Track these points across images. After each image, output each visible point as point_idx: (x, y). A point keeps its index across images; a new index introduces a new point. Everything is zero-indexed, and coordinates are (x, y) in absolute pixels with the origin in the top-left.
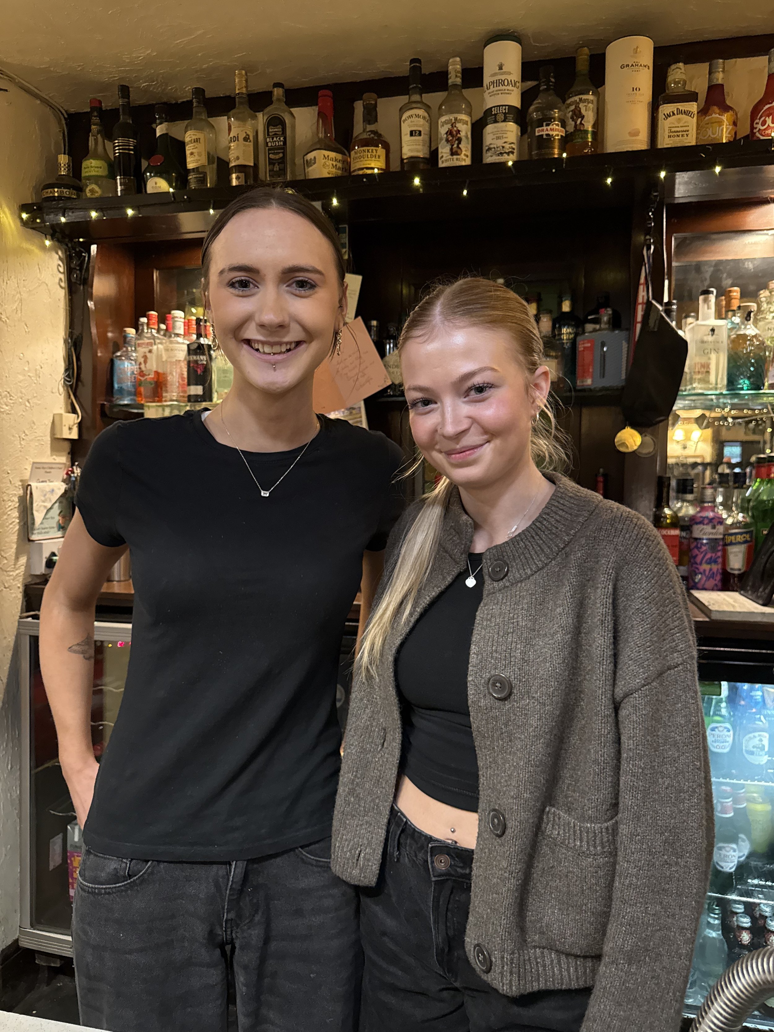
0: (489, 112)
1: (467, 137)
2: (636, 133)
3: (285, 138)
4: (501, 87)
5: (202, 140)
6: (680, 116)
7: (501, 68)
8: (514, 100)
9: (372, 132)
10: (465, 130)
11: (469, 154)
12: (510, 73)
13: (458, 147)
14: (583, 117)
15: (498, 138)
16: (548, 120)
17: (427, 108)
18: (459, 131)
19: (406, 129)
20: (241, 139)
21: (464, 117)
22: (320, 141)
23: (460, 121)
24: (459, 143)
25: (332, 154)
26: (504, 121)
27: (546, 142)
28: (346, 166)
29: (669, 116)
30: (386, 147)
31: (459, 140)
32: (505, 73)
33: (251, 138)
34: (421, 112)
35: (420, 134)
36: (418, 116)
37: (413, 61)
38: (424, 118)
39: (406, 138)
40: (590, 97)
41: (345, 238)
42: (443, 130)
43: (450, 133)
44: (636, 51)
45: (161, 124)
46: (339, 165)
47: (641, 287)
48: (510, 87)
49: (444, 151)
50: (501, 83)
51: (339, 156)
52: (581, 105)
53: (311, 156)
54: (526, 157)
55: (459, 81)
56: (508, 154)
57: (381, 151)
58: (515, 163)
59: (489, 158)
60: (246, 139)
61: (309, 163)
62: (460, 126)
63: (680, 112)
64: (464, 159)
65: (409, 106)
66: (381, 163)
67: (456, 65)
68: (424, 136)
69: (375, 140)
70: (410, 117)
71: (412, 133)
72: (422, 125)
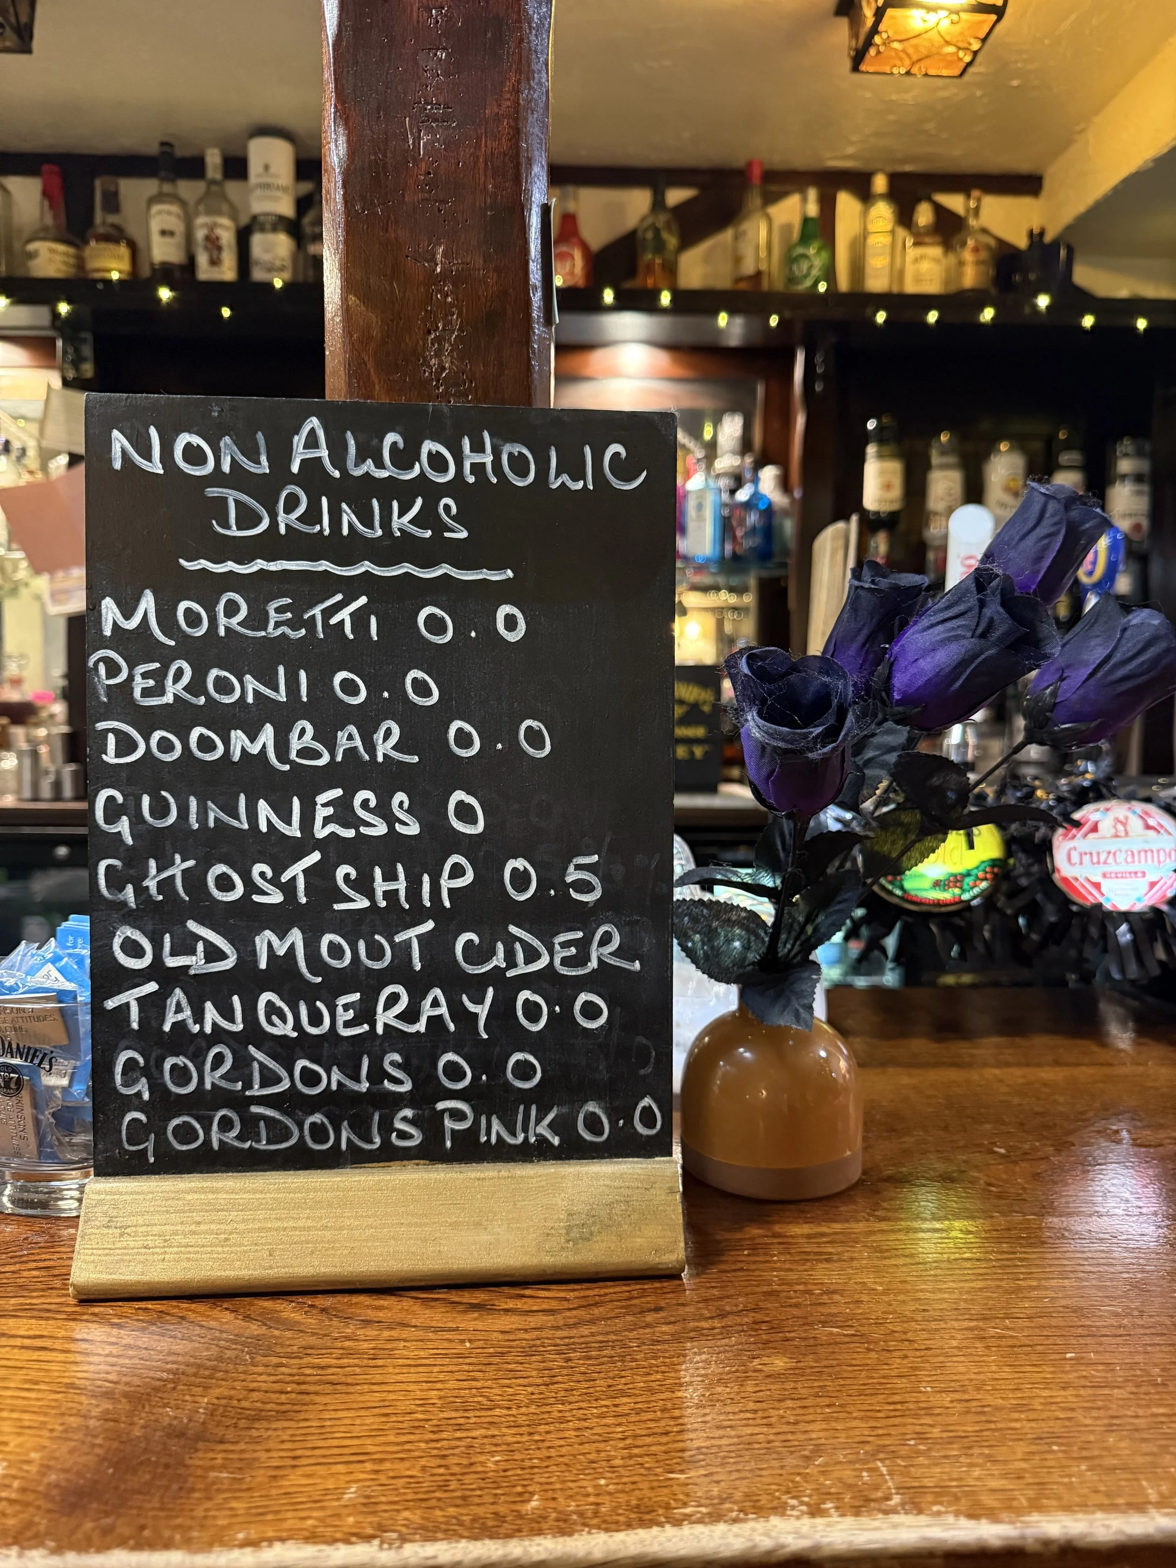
0: (254, 218)
1: (230, 246)
4: (267, 192)
7: (265, 169)
8: (286, 207)
9: (113, 226)
10: (227, 237)
11: (233, 265)
12: (277, 176)
13: (216, 257)
15: (266, 250)
17: (183, 203)
18: (219, 238)
19: (155, 225)
21: (225, 221)
22: (45, 229)
23: (222, 226)
24: (221, 252)
25: (61, 248)
26: (272, 230)
28: (80, 263)
30: (132, 246)
31: (221, 249)
32: (269, 176)
34: (175, 208)
35: (172, 235)
36: (169, 213)
37: (163, 144)
38: (178, 216)
39: (155, 237)
41: (87, 351)
42: (200, 234)
43: (207, 238)
46: (71, 262)
48: (279, 192)
49: (202, 259)
50: (267, 186)
51: (71, 250)
53: (32, 247)
54: (301, 278)
55: (218, 176)
56: (278, 269)
57: (123, 250)
58: (287, 286)
59: (258, 275)
61: (32, 256)
62: (219, 232)
64: (228, 272)
65: (159, 198)
66: (126, 265)
67: (213, 159)
68: (179, 239)
69: (116, 236)
70: (160, 212)
71: (163, 233)
72: (176, 225)
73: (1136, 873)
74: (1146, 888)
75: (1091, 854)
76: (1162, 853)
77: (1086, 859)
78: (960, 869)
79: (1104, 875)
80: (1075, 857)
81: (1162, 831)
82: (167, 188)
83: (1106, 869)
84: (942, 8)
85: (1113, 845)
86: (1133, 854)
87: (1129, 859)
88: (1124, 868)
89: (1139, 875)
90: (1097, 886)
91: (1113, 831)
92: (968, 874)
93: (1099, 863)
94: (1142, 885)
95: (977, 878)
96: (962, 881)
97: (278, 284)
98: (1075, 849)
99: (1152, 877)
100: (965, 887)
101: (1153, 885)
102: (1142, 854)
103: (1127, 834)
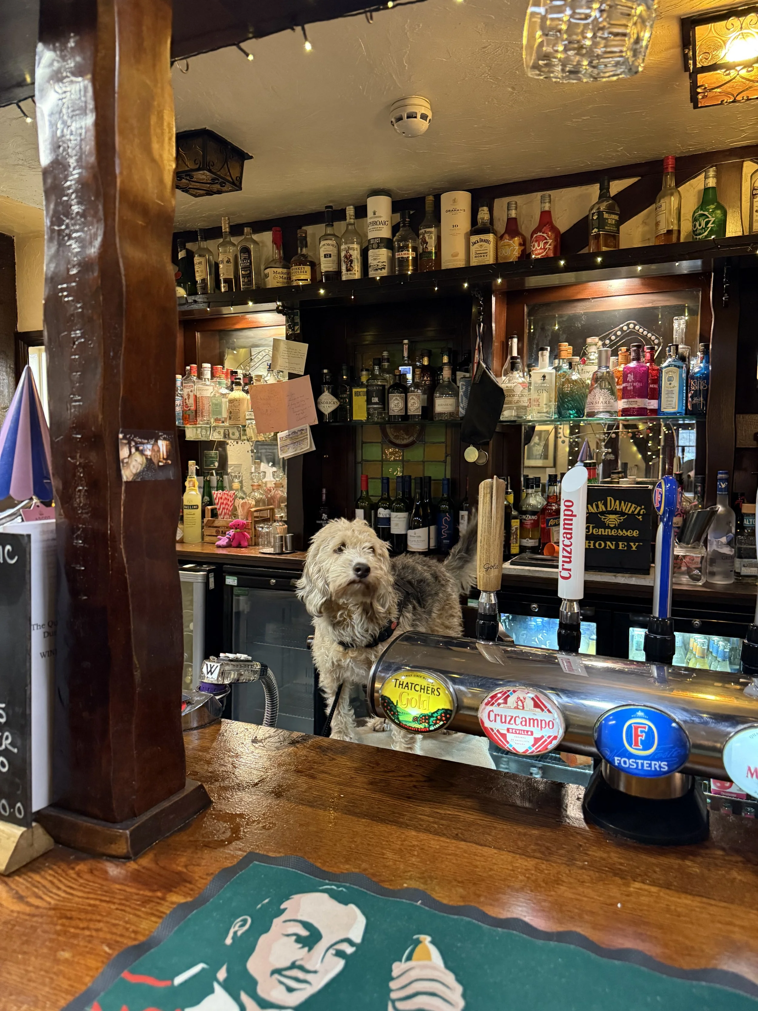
0: (370, 241)
1: (357, 259)
2: (456, 255)
3: (251, 261)
4: (375, 226)
5: (203, 263)
6: (482, 243)
7: (374, 214)
8: (386, 233)
9: (304, 255)
10: (356, 254)
11: (359, 270)
12: (380, 217)
13: (351, 266)
14: (427, 243)
15: (375, 259)
16: (406, 248)
17: (336, 237)
18: (351, 256)
19: (322, 254)
20: (225, 262)
21: (356, 246)
22: (274, 261)
23: (353, 249)
24: (351, 263)
25: (280, 270)
26: (378, 248)
27: (403, 262)
28: (289, 278)
29: (475, 243)
30: (312, 265)
31: (351, 261)
32: (377, 217)
33: (231, 261)
34: (332, 241)
35: (330, 256)
36: (329, 245)
37: (328, 206)
38: (333, 245)
39: (323, 259)
40: (433, 229)
41: (297, 319)
42: (343, 254)
43: (346, 257)
44: (454, 201)
45: (181, 251)
46: (285, 276)
47: (476, 352)
48: (381, 226)
49: (344, 268)
50: (375, 223)
51: (285, 270)
52: (426, 235)
53: (267, 272)
54: (393, 271)
55: (352, 218)
56: (381, 269)
57: (308, 269)
59: (370, 272)
60: (228, 262)
61: (267, 276)
62: (351, 252)
63: (482, 240)
64: (356, 274)
65: (326, 237)
66: (308, 276)
67: (350, 211)
68: (334, 258)
69: (304, 261)
70: (324, 245)
71: (326, 256)
72: (332, 250)
73: (527, 732)
74: (532, 742)
75: (501, 716)
76: (543, 722)
77: (498, 718)
78: (427, 712)
79: (508, 730)
80: (492, 717)
81: (545, 710)
82: (329, 230)
83: (510, 726)
84: (739, 65)
85: (515, 713)
86: (526, 721)
87: (524, 723)
88: (520, 727)
89: (529, 733)
90: (504, 736)
91: (515, 705)
92: (432, 716)
93: (505, 722)
94: (531, 740)
95: (437, 719)
96: (429, 719)
97: (378, 278)
98: (492, 711)
99: (537, 735)
100: (431, 723)
101: (537, 740)
102: (532, 721)
103: (523, 708)
